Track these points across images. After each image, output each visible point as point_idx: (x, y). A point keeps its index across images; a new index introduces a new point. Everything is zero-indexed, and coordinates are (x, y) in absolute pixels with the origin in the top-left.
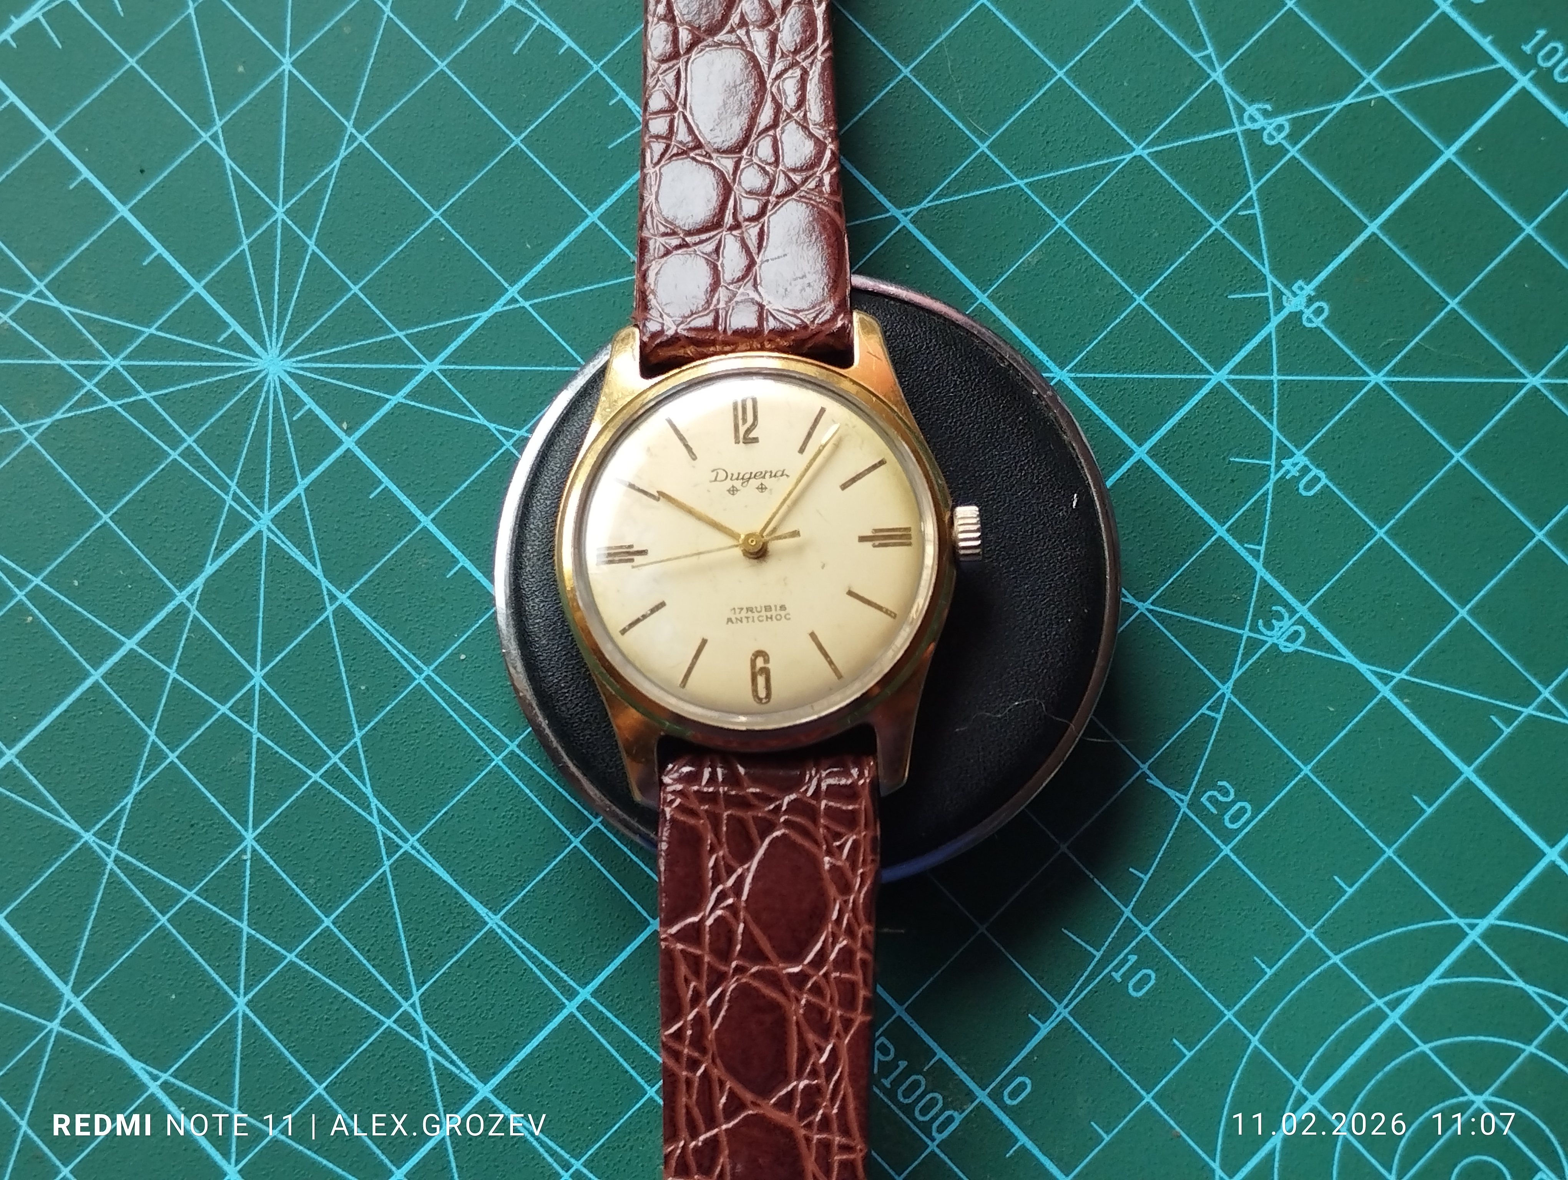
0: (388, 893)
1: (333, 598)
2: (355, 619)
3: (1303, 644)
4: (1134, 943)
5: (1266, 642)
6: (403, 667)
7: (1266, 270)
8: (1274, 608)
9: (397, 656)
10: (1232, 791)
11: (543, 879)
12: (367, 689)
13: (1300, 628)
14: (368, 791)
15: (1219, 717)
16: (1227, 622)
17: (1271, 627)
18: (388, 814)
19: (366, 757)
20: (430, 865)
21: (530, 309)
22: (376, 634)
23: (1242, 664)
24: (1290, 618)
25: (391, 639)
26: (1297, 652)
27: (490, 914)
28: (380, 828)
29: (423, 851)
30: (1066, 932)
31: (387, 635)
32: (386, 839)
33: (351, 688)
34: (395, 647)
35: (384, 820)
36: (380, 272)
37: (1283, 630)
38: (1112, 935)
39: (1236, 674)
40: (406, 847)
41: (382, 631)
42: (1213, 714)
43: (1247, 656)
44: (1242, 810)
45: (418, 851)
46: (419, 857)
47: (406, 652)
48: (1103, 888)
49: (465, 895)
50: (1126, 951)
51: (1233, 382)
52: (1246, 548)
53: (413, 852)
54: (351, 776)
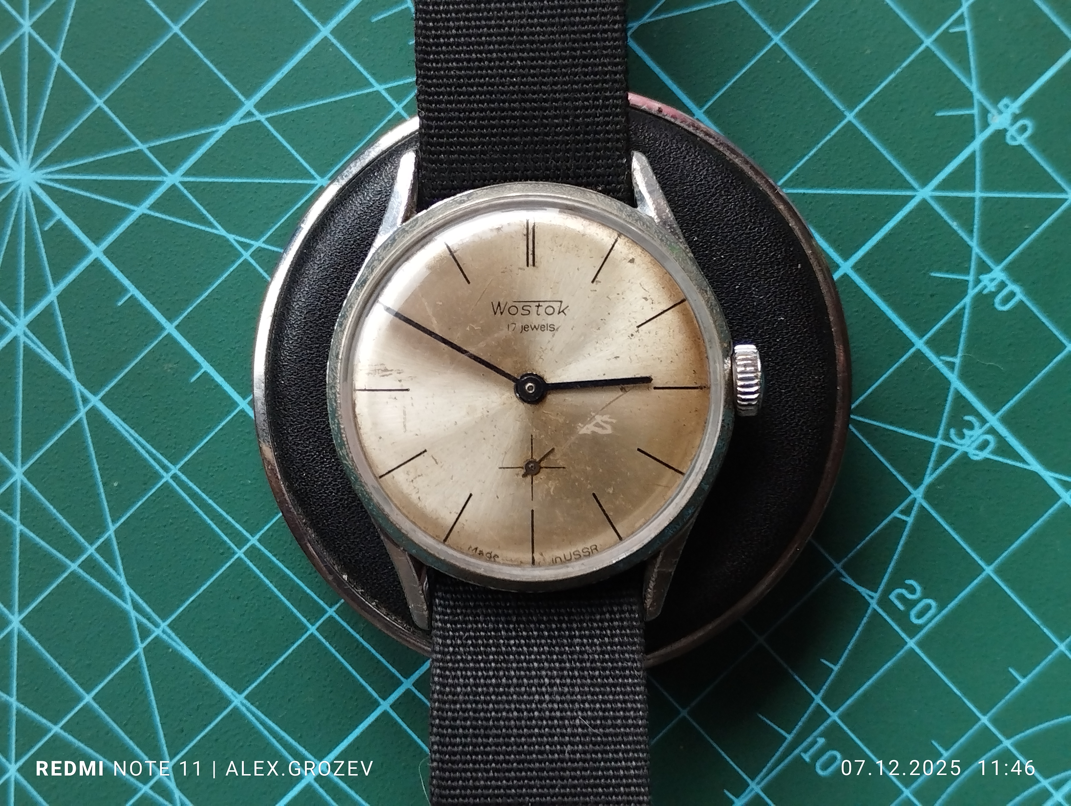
0: (141, 673)
1: (85, 401)
2: (106, 422)
3: (994, 452)
4: (822, 728)
5: (956, 450)
6: (151, 466)
7: (973, 87)
8: (967, 418)
9: (147, 456)
10: (918, 588)
11: (283, 662)
12: (119, 485)
13: (989, 437)
14: (122, 580)
15: (910, 520)
16: (920, 431)
17: (962, 436)
18: (140, 601)
19: (119, 549)
20: (179, 648)
21: (266, 123)
22: (126, 435)
23: (935, 469)
24: (981, 427)
25: (140, 439)
26: (987, 460)
27: (235, 693)
28: (133, 614)
29: (173, 635)
30: (761, 716)
31: (136, 435)
32: (140, 625)
33: (104, 484)
34: (143, 447)
35: (136, 607)
36: (123, 86)
37: (973, 439)
38: (803, 719)
39: (928, 480)
40: (157, 632)
41: (132, 432)
42: (904, 518)
43: (939, 463)
44: (928, 607)
45: (169, 636)
46: (170, 641)
47: (154, 451)
48: (797, 678)
49: (213, 676)
50: (815, 734)
51: (937, 199)
52: (941, 360)
53: (164, 637)
54: (107, 566)
